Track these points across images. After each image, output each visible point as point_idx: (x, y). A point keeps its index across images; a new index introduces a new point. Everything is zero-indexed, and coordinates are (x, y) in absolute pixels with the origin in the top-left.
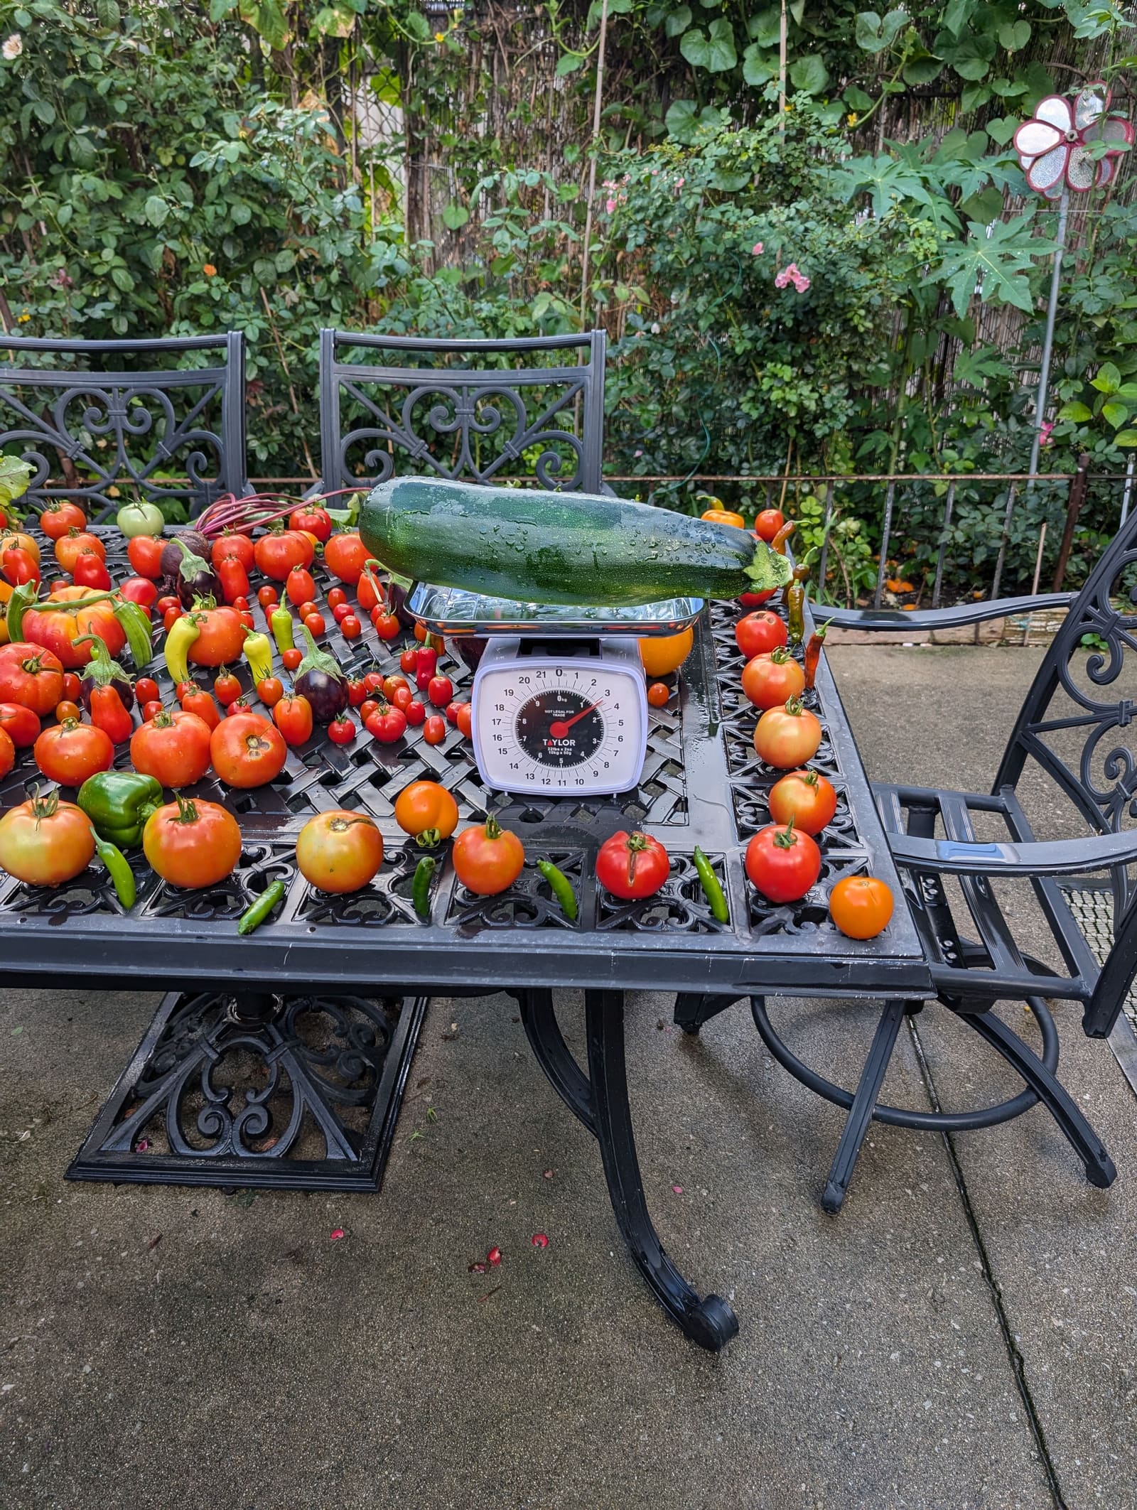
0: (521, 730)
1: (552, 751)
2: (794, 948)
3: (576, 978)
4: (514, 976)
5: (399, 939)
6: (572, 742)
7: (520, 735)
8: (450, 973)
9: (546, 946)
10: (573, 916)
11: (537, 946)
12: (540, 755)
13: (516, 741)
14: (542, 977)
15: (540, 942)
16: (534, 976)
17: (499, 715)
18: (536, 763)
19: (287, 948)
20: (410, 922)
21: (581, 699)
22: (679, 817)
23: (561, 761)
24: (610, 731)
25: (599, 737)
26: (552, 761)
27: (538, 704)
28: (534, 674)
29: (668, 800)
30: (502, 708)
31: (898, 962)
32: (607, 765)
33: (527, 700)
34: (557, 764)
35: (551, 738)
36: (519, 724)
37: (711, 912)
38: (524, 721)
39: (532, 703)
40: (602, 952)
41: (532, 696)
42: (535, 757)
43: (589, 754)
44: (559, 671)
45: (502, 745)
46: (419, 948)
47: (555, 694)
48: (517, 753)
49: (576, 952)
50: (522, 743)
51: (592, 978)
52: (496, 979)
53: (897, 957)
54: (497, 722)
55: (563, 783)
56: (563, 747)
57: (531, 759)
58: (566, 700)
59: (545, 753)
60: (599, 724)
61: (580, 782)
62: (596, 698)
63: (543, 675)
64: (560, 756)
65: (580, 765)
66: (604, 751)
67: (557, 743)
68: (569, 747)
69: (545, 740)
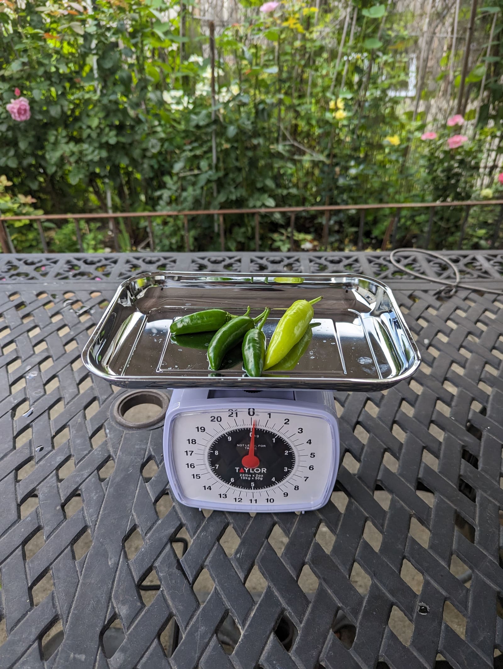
0: (213, 460)
1: (243, 477)
6: (264, 470)
7: (212, 464)
12: (232, 480)
13: (209, 469)
17: (191, 447)
18: (229, 486)
21: (273, 435)
23: (253, 484)
24: (301, 461)
25: (291, 466)
26: (242, 484)
27: (230, 439)
30: (194, 442)
32: (296, 488)
33: (219, 435)
34: (250, 487)
35: (241, 467)
36: (211, 456)
38: (217, 453)
39: (223, 438)
41: (224, 432)
42: (227, 481)
43: (279, 480)
44: (251, 413)
45: (195, 471)
47: (247, 431)
48: (210, 477)
50: (215, 470)
54: (189, 453)
55: (254, 502)
56: (255, 474)
57: (224, 483)
58: (258, 436)
59: (237, 478)
60: (291, 456)
61: (272, 500)
62: (288, 435)
63: (234, 415)
64: (251, 481)
65: (271, 488)
66: (295, 477)
67: (249, 470)
68: (260, 473)
69: (237, 468)
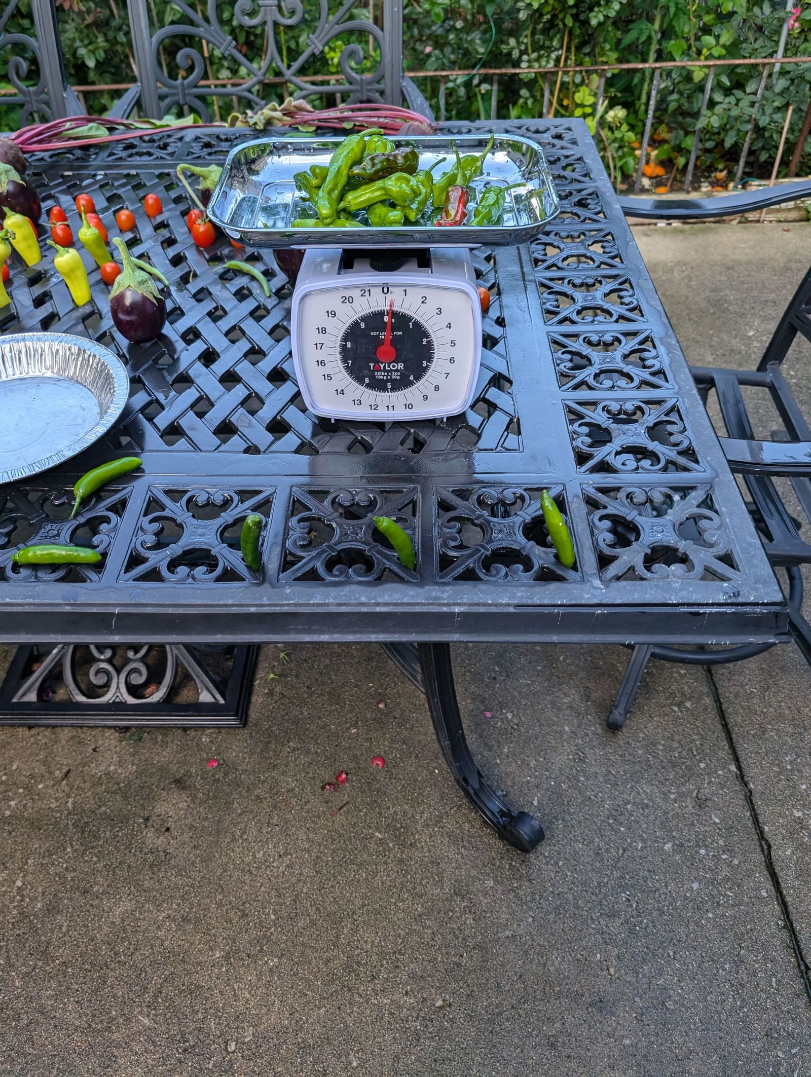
0: (346, 354)
1: (380, 375)
2: (648, 598)
3: (417, 633)
4: (354, 632)
5: (230, 602)
6: (401, 366)
7: (345, 360)
8: (287, 632)
9: (386, 604)
10: (411, 566)
11: (377, 604)
12: (367, 380)
13: (341, 366)
14: (383, 632)
15: (380, 600)
16: (374, 633)
17: (321, 338)
18: (363, 388)
19: (112, 615)
20: (241, 579)
21: (409, 319)
22: (512, 440)
23: (389, 385)
24: (440, 352)
25: (430, 360)
26: (378, 385)
27: (363, 325)
28: (356, 294)
29: (499, 420)
30: (323, 331)
31: (758, 609)
32: (437, 388)
33: (351, 321)
34: (385, 389)
35: (377, 362)
36: (343, 348)
37: (557, 556)
38: (349, 345)
39: (355, 326)
40: (445, 609)
41: (356, 317)
42: (362, 382)
43: (418, 377)
44: (385, 288)
45: (326, 370)
46: (253, 610)
47: (380, 315)
48: (343, 378)
49: (418, 609)
50: (347, 368)
51: (435, 632)
52: (336, 636)
53: (757, 604)
54: (319, 346)
55: (391, 408)
56: (391, 371)
57: (357, 385)
58: (393, 321)
59: (372, 377)
60: (430, 346)
61: (409, 406)
62: (426, 317)
63: (367, 293)
64: (388, 381)
65: (410, 389)
66: (434, 374)
67: (384, 367)
68: (397, 371)
69: (372, 365)
